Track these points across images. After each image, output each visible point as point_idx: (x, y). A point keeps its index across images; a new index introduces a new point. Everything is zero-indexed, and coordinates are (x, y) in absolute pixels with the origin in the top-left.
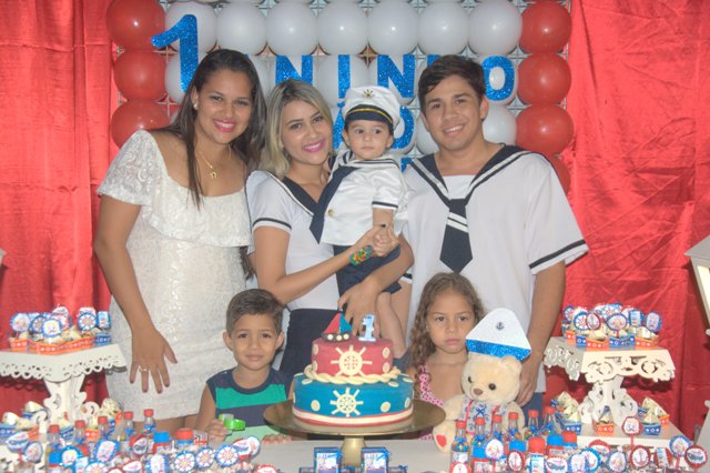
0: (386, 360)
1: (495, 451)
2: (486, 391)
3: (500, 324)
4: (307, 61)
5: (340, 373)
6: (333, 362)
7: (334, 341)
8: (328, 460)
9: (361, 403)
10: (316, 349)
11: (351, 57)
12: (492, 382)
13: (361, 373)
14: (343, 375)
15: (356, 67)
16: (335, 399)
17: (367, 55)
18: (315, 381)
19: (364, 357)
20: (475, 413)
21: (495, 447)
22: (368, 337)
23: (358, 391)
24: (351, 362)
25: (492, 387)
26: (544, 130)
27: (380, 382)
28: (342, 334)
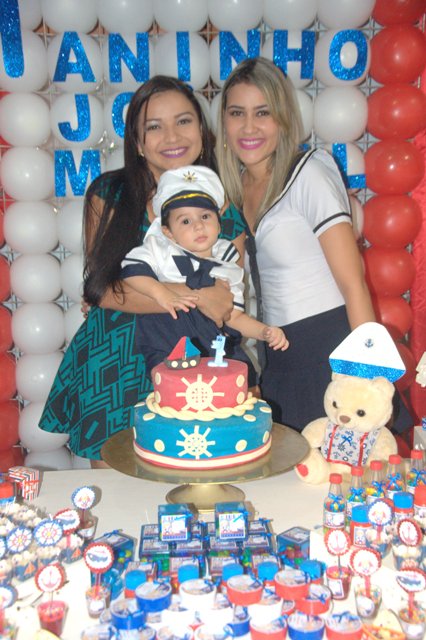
0: (241, 390)
1: (380, 515)
2: (355, 418)
3: (370, 341)
4: (143, 40)
5: (187, 407)
6: (179, 395)
7: (180, 368)
8: (175, 523)
9: (213, 443)
10: (158, 378)
11: (190, 35)
12: (361, 408)
13: (213, 407)
14: (191, 409)
15: (196, 45)
16: (183, 439)
17: (207, 32)
18: (157, 415)
19: (215, 389)
20: (341, 440)
21: (380, 511)
22: (219, 361)
23: (209, 430)
24: (199, 395)
25: (361, 413)
26: (396, 113)
27: (233, 416)
28: (188, 360)
